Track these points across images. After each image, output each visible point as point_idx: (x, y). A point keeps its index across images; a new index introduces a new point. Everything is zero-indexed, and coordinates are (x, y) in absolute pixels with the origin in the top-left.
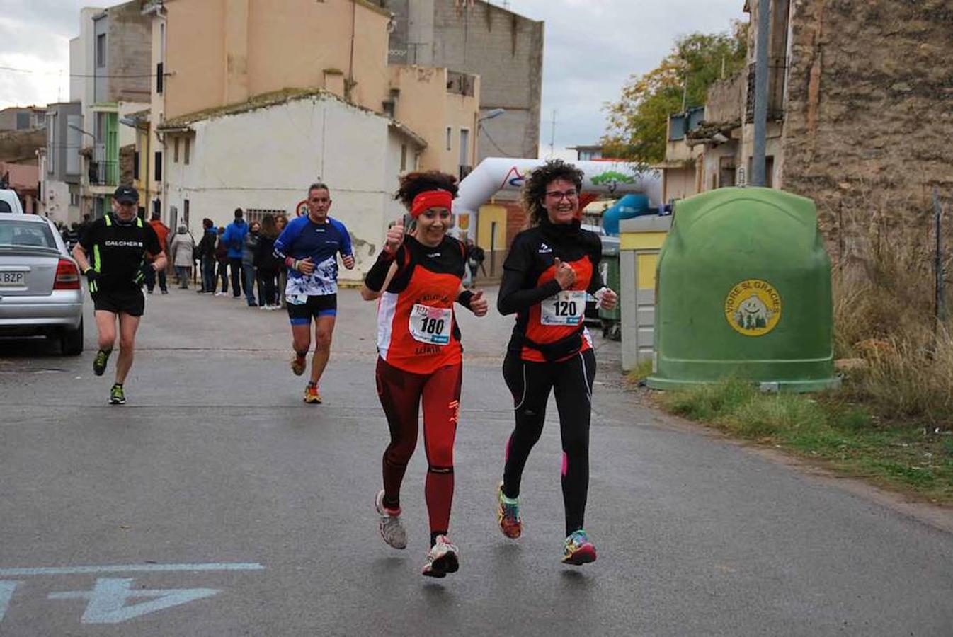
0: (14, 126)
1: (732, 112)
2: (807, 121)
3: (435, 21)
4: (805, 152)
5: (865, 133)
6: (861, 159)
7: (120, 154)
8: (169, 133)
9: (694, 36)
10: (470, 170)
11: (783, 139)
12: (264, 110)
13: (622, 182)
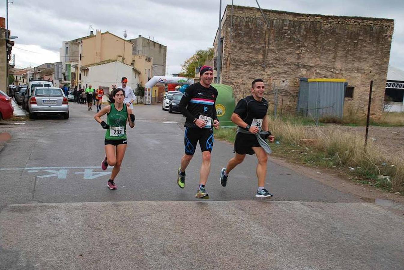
0: (47, 68)
2: (227, 70)
3: (142, 46)
4: (226, 76)
6: (238, 78)
8: (83, 69)
9: (200, 51)
10: (151, 78)
11: (222, 73)
12: (104, 64)
13: (184, 82)
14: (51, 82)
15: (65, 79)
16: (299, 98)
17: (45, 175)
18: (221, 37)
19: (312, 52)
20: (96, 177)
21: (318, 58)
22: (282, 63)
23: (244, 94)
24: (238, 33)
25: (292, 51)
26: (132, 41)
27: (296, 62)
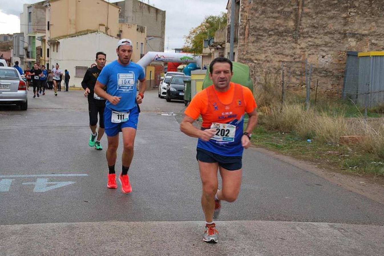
0: (3, 40)
1: (223, 39)
2: (245, 42)
3: (133, 10)
4: (244, 51)
5: (261, 46)
6: (260, 54)
7: (36, 49)
8: (51, 43)
9: (211, 16)
10: (144, 55)
11: (237, 47)
12: (81, 36)
13: (189, 60)
14: (5, 60)
15: (28, 56)
16: (345, 80)
19: (365, 15)
21: (374, 23)
22: (322, 32)
25: (337, 14)
26: (119, 4)
27: (341, 30)
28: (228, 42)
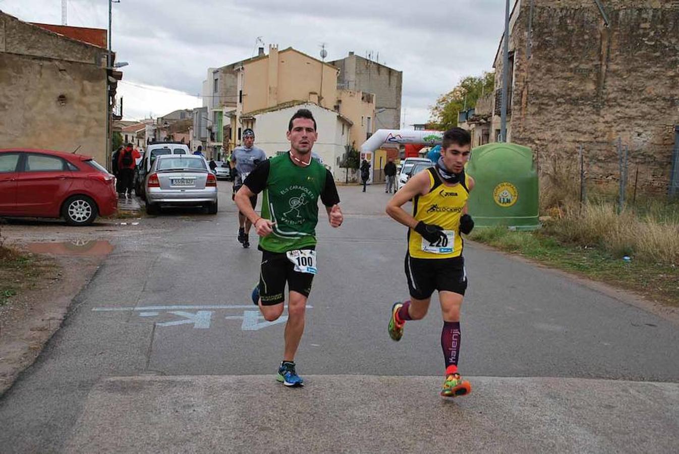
0: (179, 118)
1: (488, 110)
2: (521, 114)
3: (356, 72)
4: (520, 127)
5: (545, 120)
6: (544, 130)
7: (224, 129)
8: (244, 120)
9: (468, 78)
10: (371, 134)
11: (511, 121)
12: (284, 110)
13: (436, 140)
14: (186, 146)
15: (212, 139)
16: (673, 168)
17: (170, 321)
18: (509, 51)
20: (265, 326)
22: (637, 98)
23: (555, 161)
24: (545, 40)
26: (336, 64)
27: (667, 95)
28: (495, 114)
